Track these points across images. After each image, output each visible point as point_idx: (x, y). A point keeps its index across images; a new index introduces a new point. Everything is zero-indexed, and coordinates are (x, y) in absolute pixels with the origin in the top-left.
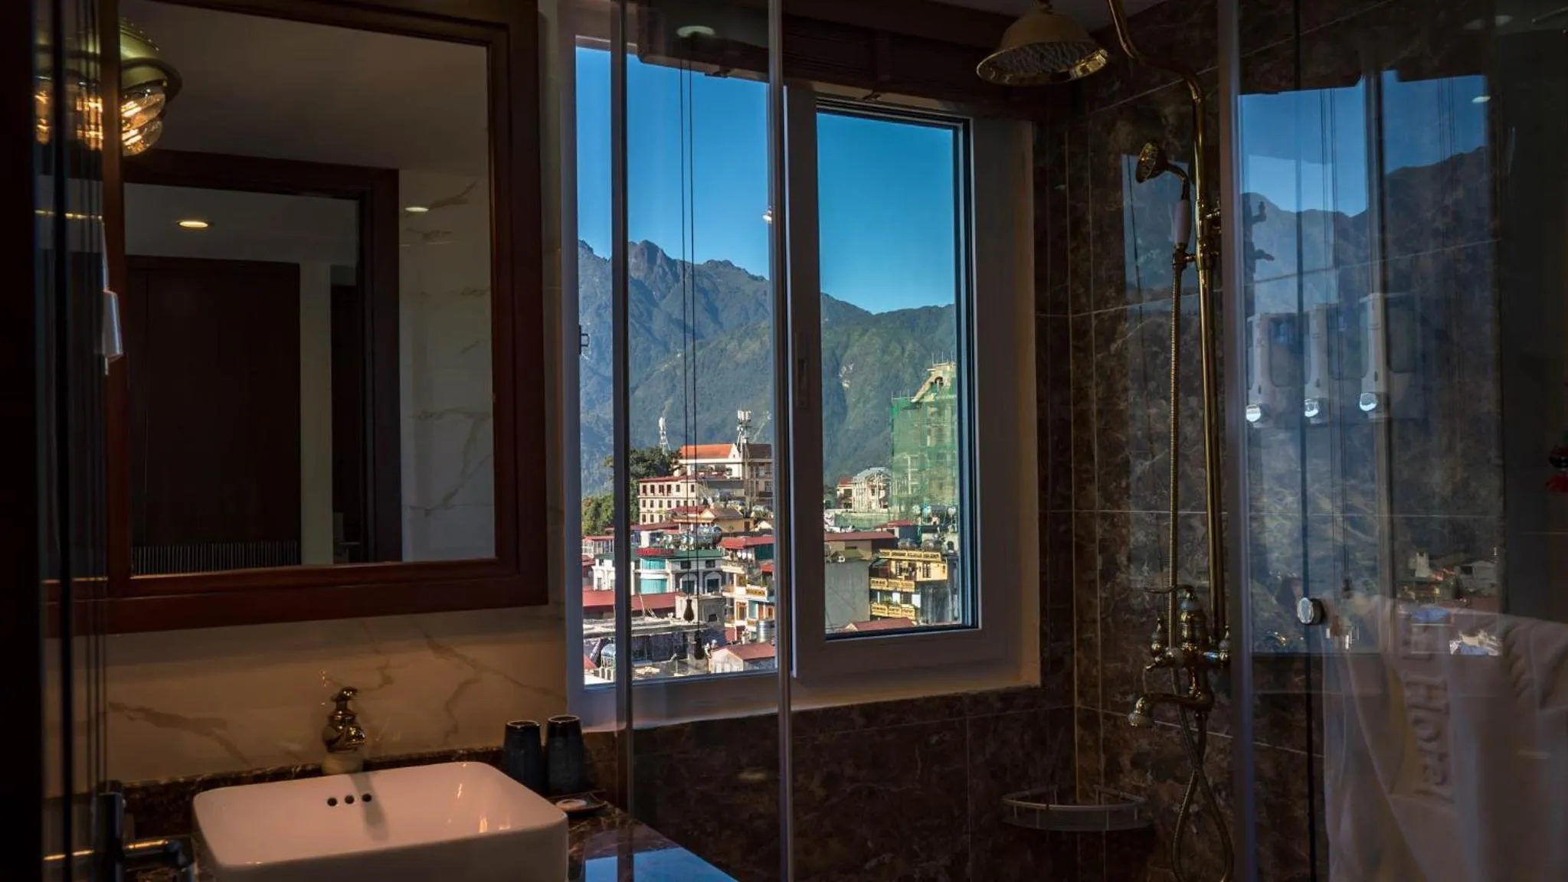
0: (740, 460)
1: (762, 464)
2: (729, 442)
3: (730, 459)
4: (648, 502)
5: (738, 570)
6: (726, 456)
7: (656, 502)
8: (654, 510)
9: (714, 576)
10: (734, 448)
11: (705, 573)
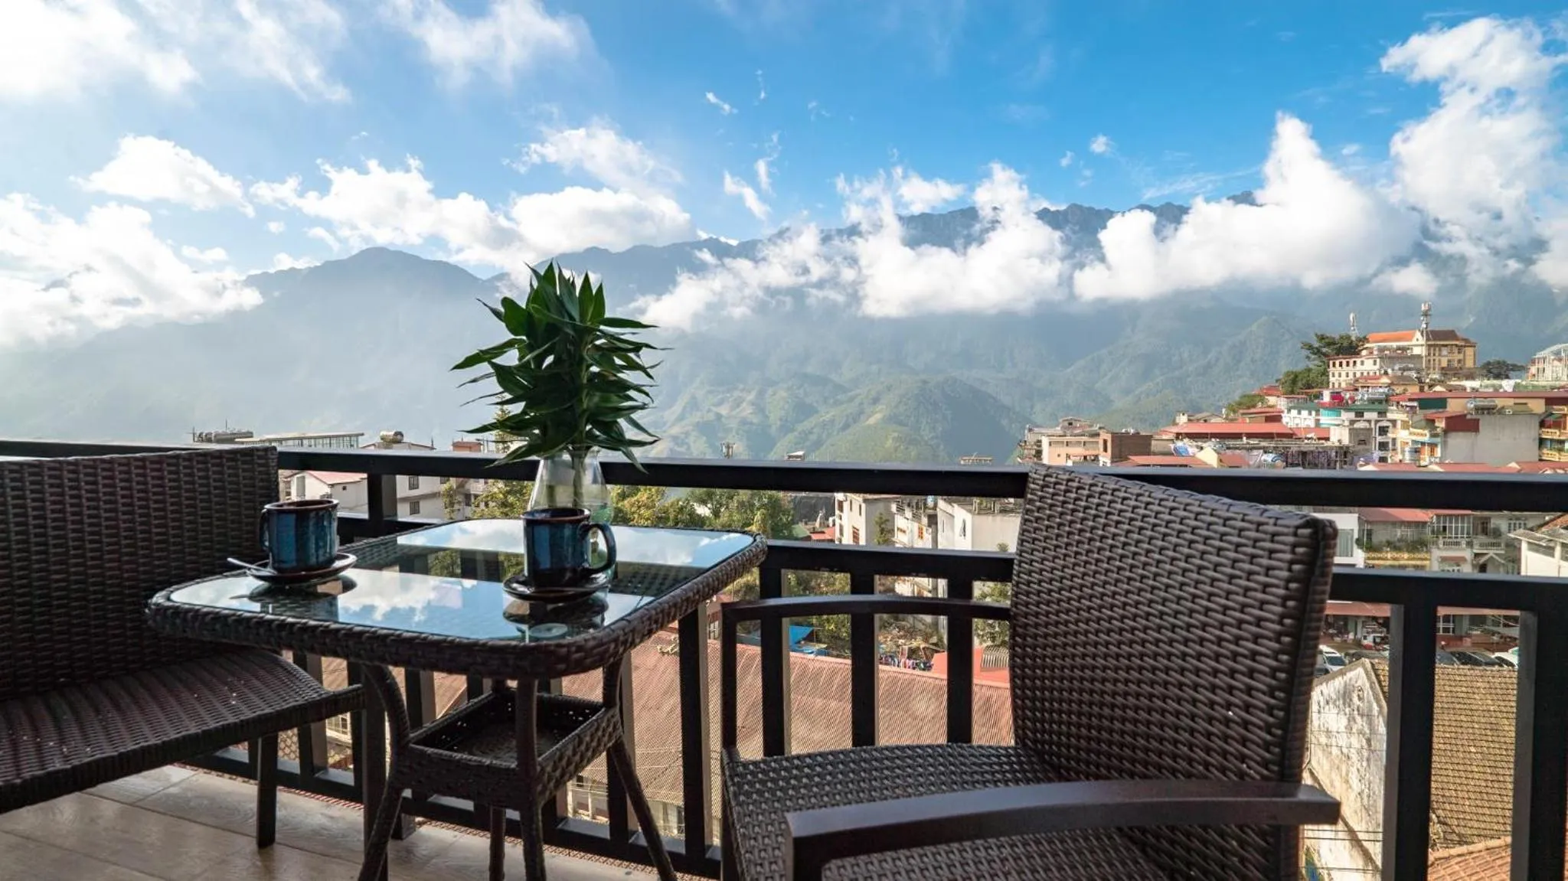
0: (1424, 342)
1: (1446, 346)
2: (1414, 329)
3: (1414, 342)
4: (1337, 374)
5: (1403, 417)
6: (1411, 340)
7: (1344, 374)
8: (1342, 379)
9: (1384, 424)
10: (1418, 335)
11: (1377, 421)
